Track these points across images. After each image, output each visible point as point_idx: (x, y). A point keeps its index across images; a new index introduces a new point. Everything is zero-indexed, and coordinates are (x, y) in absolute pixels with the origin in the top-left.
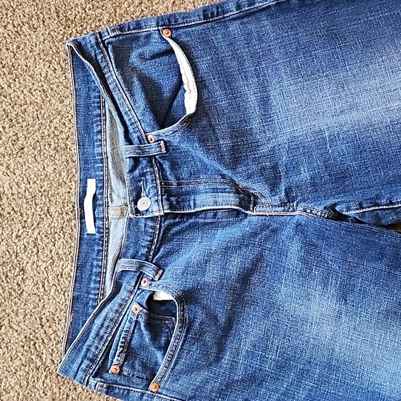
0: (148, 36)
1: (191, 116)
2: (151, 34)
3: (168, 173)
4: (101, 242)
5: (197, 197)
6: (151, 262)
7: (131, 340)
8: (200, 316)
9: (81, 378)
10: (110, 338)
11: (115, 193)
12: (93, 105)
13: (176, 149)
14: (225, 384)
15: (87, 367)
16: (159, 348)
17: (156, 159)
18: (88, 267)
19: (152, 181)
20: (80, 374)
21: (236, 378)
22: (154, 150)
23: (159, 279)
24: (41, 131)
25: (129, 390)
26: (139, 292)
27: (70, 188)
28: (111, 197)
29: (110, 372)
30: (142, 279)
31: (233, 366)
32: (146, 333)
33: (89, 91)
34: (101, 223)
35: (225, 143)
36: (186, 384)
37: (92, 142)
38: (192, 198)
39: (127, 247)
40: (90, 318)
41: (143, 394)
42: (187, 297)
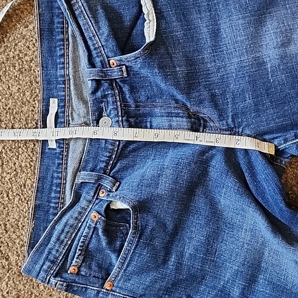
1: (151, 44)
3: (127, 96)
4: (61, 156)
5: (153, 119)
6: (109, 175)
7: (88, 244)
8: (152, 223)
9: (43, 278)
10: (69, 242)
11: (76, 113)
12: (57, 30)
13: (136, 74)
14: (171, 283)
15: (48, 268)
16: (114, 251)
17: (116, 82)
18: (49, 178)
19: (113, 102)
20: (42, 274)
21: (181, 278)
22: (116, 75)
23: (116, 190)
24: (6, 54)
25: (86, 288)
26: (97, 201)
27: (34, 107)
28: (72, 116)
29: (69, 272)
30: (100, 190)
31: (179, 266)
32: (103, 238)
33: (53, 16)
35: (181, 70)
36: (139, 284)
37: (55, 65)
38: (149, 120)
39: (87, 162)
40: (51, 224)
41: (98, 292)
42: (141, 207)
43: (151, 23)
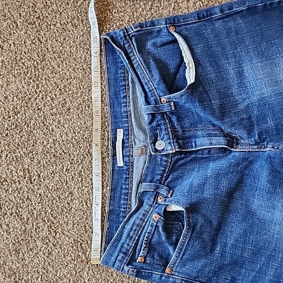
0: (159, 31)
1: (192, 85)
2: (161, 30)
3: (175, 124)
4: (128, 172)
5: (197, 140)
6: (164, 185)
7: (151, 238)
8: (201, 221)
9: (118, 266)
10: (137, 238)
11: (137, 138)
12: (120, 79)
13: (182, 107)
14: (218, 267)
15: (122, 258)
16: (171, 244)
17: (166, 114)
18: (119, 189)
19: (165, 129)
20: (117, 263)
21: (226, 263)
22: (166, 109)
23: (171, 196)
24: (82, 97)
25: (152, 273)
26: (156, 205)
27: (104, 136)
28: (134, 141)
29: (137, 261)
30: (158, 197)
31: (223, 254)
32: (163, 234)
33: (117, 69)
34: (128, 159)
35: (216, 103)
36: (191, 268)
37: (120, 104)
38: (194, 141)
39: (146, 175)
40: (122, 225)
41: (161, 276)
42: (192, 208)
43: (191, 69)
